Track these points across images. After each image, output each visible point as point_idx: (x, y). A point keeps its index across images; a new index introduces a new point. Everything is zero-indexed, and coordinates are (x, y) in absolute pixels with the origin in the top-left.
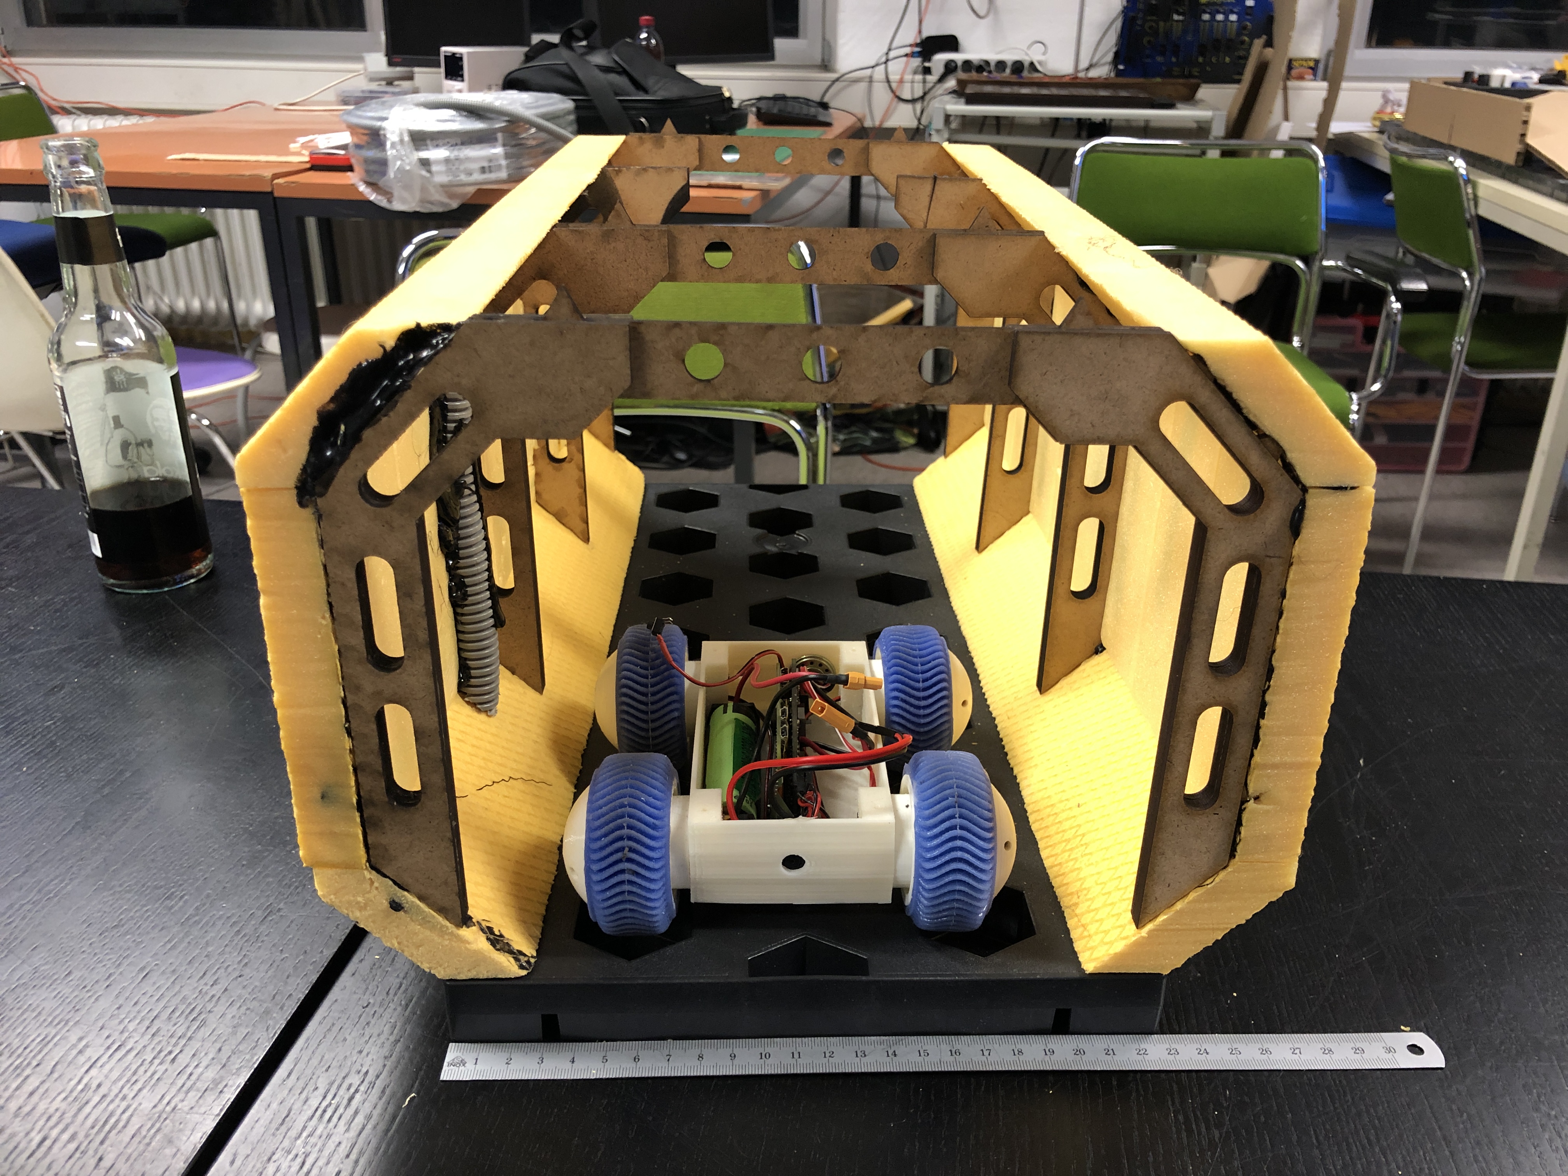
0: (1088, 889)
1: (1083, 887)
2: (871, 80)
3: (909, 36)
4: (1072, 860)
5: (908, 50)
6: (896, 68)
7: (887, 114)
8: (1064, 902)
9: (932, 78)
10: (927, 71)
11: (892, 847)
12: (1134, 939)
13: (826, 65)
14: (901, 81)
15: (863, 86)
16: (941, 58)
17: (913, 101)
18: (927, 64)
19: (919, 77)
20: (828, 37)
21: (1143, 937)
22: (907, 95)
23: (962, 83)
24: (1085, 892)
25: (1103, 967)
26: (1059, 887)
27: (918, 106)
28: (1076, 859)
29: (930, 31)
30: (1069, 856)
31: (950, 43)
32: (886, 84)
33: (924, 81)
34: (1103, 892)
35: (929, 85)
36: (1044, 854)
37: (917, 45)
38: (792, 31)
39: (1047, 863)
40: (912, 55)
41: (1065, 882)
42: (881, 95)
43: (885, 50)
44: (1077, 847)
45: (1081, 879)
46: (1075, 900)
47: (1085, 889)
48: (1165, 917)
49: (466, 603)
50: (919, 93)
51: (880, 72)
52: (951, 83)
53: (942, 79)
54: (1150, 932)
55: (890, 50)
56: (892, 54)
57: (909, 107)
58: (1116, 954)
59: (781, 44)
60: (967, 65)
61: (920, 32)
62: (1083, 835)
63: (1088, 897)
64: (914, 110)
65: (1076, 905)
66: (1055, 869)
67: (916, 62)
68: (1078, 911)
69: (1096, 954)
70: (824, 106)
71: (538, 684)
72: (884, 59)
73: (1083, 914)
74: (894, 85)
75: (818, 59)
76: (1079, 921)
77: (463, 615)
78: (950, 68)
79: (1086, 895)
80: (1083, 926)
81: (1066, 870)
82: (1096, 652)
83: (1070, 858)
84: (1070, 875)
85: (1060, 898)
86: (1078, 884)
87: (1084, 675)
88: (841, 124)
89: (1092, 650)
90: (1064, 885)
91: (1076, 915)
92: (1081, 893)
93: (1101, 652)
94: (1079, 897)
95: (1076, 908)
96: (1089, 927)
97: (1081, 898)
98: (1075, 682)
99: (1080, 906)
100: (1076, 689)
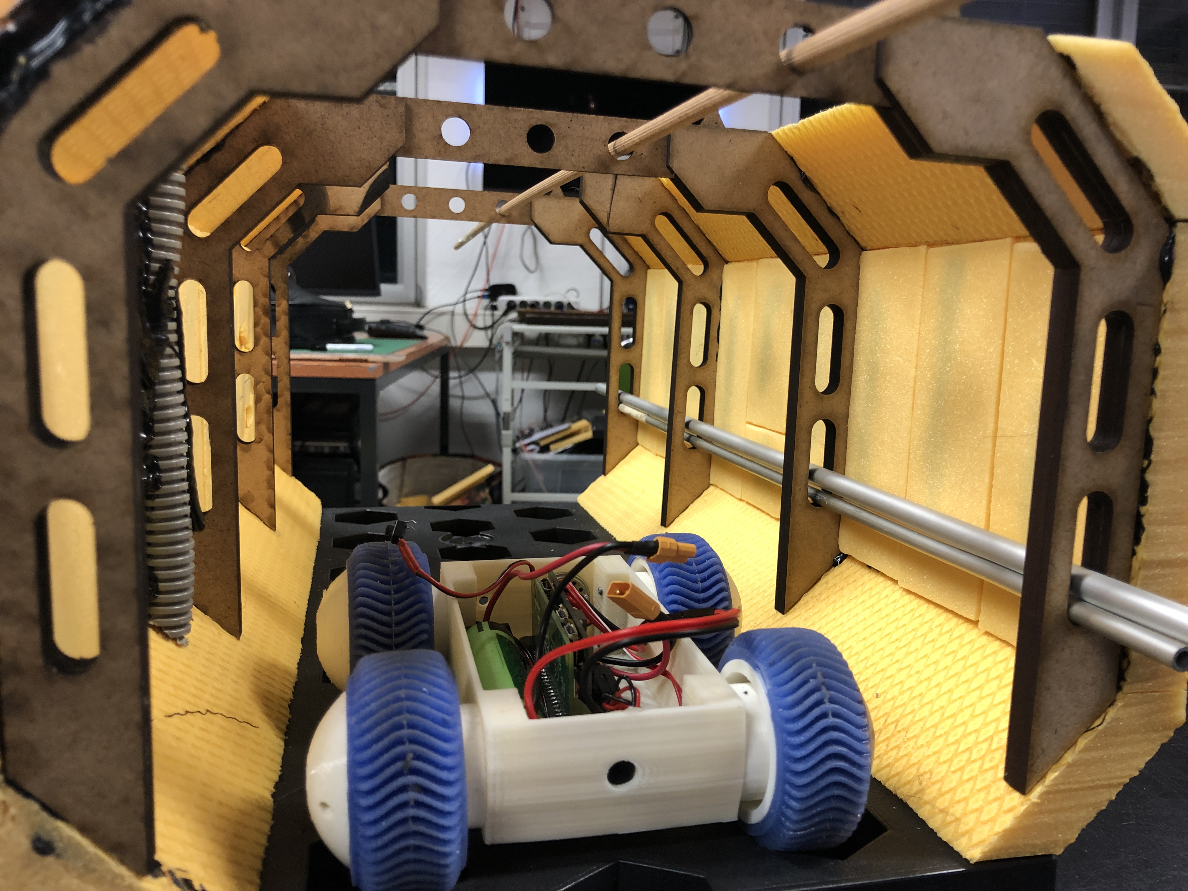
0: (931, 772)
1: (921, 771)
2: (453, 313)
3: (480, 284)
4: (892, 749)
5: (480, 294)
6: (471, 306)
7: (466, 338)
8: (902, 793)
9: (498, 313)
10: (494, 308)
12: (1023, 808)
13: (418, 303)
14: (476, 315)
15: (447, 318)
16: (503, 300)
17: (485, 329)
18: (494, 304)
19: (489, 312)
20: (419, 283)
21: (1035, 804)
22: (480, 323)
23: (520, 314)
24: (927, 776)
25: (993, 850)
26: (888, 779)
27: (489, 332)
28: (898, 747)
29: (496, 279)
30: (887, 746)
31: (510, 289)
32: (464, 317)
33: (493, 315)
34: (953, 769)
35: (496, 318)
37: (486, 290)
38: (393, 279)
40: (483, 297)
41: (893, 773)
42: (461, 325)
43: (463, 292)
44: (893, 735)
45: (914, 765)
46: (916, 787)
47: (925, 773)
48: (1056, 774)
49: (158, 492)
50: (489, 323)
51: (459, 309)
52: (513, 315)
53: (506, 313)
54: (1041, 796)
55: (466, 293)
56: (468, 296)
57: (482, 333)
58: (1005, 831)
59: (385, 287)
60: (523, 304)
61: (488, 280)
62: (897, 721)
63: (934, 779)
64: (487, 335)
65: (922, 791)
67: (486, 302)
68: (926, 798)
69: (975, 839)
70: (420, 327)
71: (236, 630)
72: (462, 299)
73: (935, 799)
74: (471, 317)
75: (412, 297)
76: (934, 807)
77: (153, 509)
78: (511, 306)
79: (929, 778)
80: (942, 811)
81: (890, 761)
82: (835, 564)
83: (890, 747)
84: (896, 764)
85: (895, 791)
86: (913, 770)
87: (829, 586)
88: (434, 338)
89: (830, 562)
90: (893, 776)
91: (927, 803)
92: (921, 778)
93: (841, 562)
94: (921, 783)
95: (923, 795)
96: (951, 811)
97: (924, 783)
98: (820, 594)
99: (927, 791)
100: (824, 599)
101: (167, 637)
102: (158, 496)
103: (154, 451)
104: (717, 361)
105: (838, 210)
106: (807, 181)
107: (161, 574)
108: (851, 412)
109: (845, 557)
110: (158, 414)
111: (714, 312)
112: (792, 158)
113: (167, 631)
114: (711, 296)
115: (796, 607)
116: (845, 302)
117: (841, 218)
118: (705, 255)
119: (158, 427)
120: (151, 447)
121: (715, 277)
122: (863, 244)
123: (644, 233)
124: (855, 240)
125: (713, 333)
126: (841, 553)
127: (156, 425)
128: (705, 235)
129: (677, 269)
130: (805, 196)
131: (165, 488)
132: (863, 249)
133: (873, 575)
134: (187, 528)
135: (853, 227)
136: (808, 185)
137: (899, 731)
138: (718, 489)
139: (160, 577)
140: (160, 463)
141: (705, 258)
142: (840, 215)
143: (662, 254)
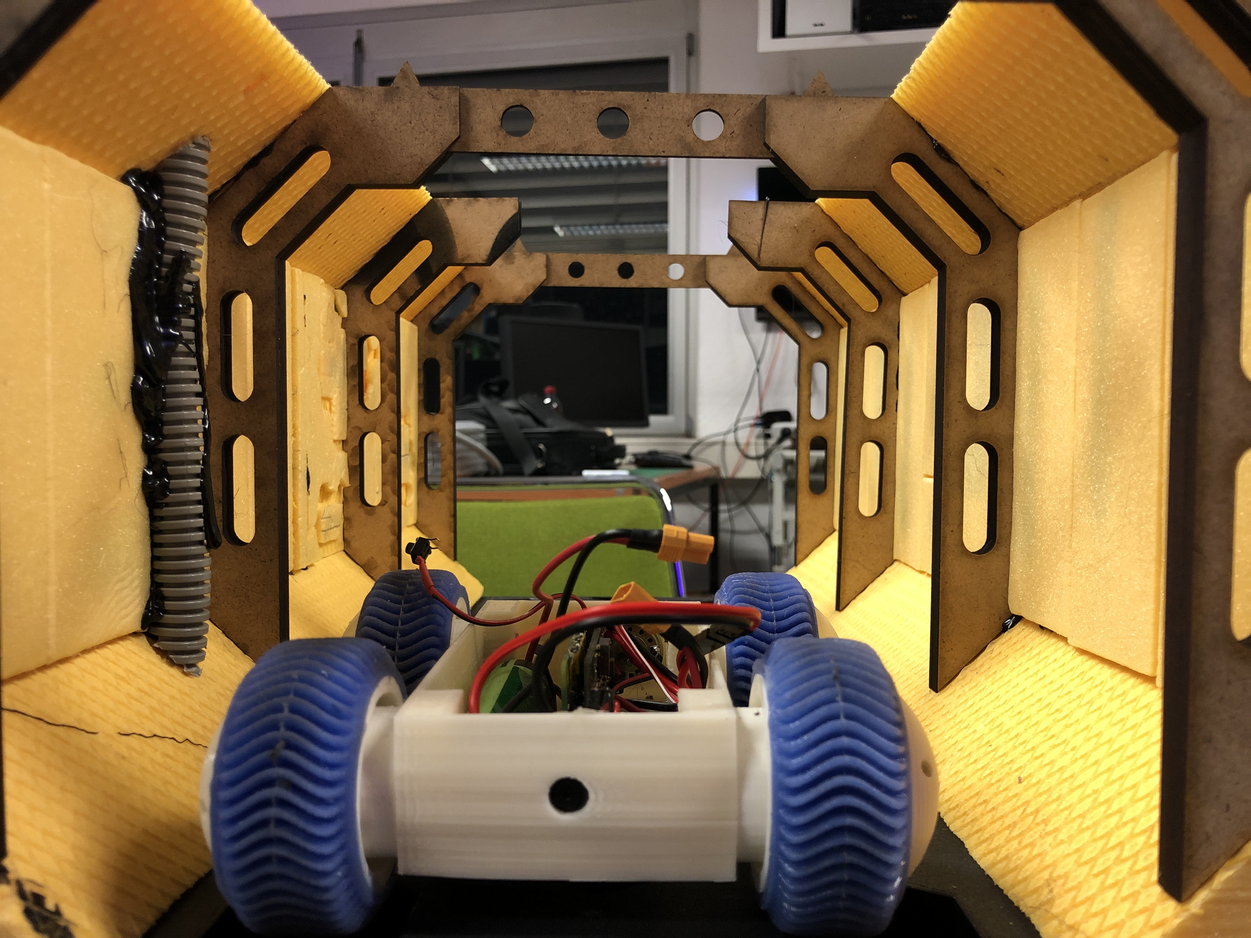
0: (1066, 876)
1: (1055, 874)
2: (724, 443)
3: (752, 411)
4: (1026, 847)
5: (752, 422)
6: (743, 435)
7: (738, 468)
8: (1026, 905)
9: (772, 441)
10: (768, 436)
11: (732, 765)
12: (1177, 921)
13: (689, 433)
14: (748, 444)
15: (717, 449)
16: (778, 427)
17: (758, 458)
18: (768, 431)
19: (761, 441)
20: (690, 413)
21: (1195, 917)
22: (752, 453)
24: (1060, 882)
26: (1013, 886)
27: (762, 461)
28: (1032, 845)
29: (770, 406)
30: (1020, 843)
31: (783, 416)
32: (736, 447)
33: (766, 444)
34: (1095, 871)
35: (769, 447)
36: (975, 854)
37: (757, 418)
38: (663, 410)
39: (983, 864)
40: (756, 425)
41: (1020, 878)
42: (733, 455)
43: (734, 420)
44: (1030, 829)
45: (1048, 867)
46: (1045, 895)
47: (1059, 877)
48: (1230, 873)
49: (167, 500)
50: (762, 451)
51: (730, 438)
52: (788, 443)
53: (780, 441)
54: (1206, 905)
55: (738, 421)
56: (740, 424)
57: (754, 463)
59: (654, 419)
61: (761, 408)
62: (1037, 811)
63: (1069, 885)
64: (759, 465)
65: (1051, 901)
66: (1000, 866)
67: (759, 430)
68: (1055, 910)
70: (689, 457)
72: (733, 428)
73: (1066, 912)
74: (742, 447)
75: (682, 427)
76: (1062, 922)
77: (162, 518)
78: (786, 434)
79: (1063, 885)
80: (1071, 928)
81: (1019, 862)
82: (1005, 629)
83: (1023, 844)
84: (1027, 867)
85: (1018, 902)
86: (1046, 875)
87: (993, 655)
88: (700, 467)
89: (998, 626)
90: (1020, 882)
91: (1055, 917)
92: (1053, 885)
93: (1012, 627)
94: (1051, 891)
95: (1051, 907)
96: (1083, 927)
97: (1055, 891)
98: (982, 666)
99: (1058, 902)
100: (985, 671)
101: (172, 663)
102: (167, 505)
103: (166, 456)
104: (896, 410)
105: (982, 181)
106: (941, 151)
107: (166, 591)
108: (1016, 432)
109: (1018, 619)
110: (168, 415)
111: (891, 354)
112: (919, 125)
113: (171, 656)
114: (885, 335)
115: (953, 683)
116: (1000, 294)
117: (988, 192)
118: (877, 287)
119: (167, 429)
120: (161, 451)
121: (890, 312)
122: (1019, 222)
123: (802, 266)
124: (1010, 219)
125: (891, 379)
126: (1013, 615)
127: (165, 427)
128: (876, 265)
129: (843, 304)
130: (941, 169)
131: (173, 497)
132: (1021, 229)
133: (1043, 638)
134: (201, 543)
135: (1002, 201)
136: (943, 155)
137: (1038, 824)
138: (901, 564)
139: (166, 594)
140: (168, 468)
141: (877, 291)
142: (985, 188)
143: (825, 288)
